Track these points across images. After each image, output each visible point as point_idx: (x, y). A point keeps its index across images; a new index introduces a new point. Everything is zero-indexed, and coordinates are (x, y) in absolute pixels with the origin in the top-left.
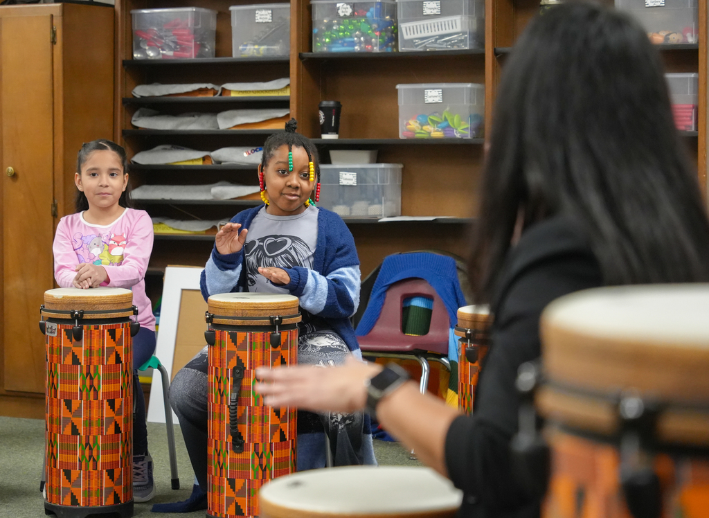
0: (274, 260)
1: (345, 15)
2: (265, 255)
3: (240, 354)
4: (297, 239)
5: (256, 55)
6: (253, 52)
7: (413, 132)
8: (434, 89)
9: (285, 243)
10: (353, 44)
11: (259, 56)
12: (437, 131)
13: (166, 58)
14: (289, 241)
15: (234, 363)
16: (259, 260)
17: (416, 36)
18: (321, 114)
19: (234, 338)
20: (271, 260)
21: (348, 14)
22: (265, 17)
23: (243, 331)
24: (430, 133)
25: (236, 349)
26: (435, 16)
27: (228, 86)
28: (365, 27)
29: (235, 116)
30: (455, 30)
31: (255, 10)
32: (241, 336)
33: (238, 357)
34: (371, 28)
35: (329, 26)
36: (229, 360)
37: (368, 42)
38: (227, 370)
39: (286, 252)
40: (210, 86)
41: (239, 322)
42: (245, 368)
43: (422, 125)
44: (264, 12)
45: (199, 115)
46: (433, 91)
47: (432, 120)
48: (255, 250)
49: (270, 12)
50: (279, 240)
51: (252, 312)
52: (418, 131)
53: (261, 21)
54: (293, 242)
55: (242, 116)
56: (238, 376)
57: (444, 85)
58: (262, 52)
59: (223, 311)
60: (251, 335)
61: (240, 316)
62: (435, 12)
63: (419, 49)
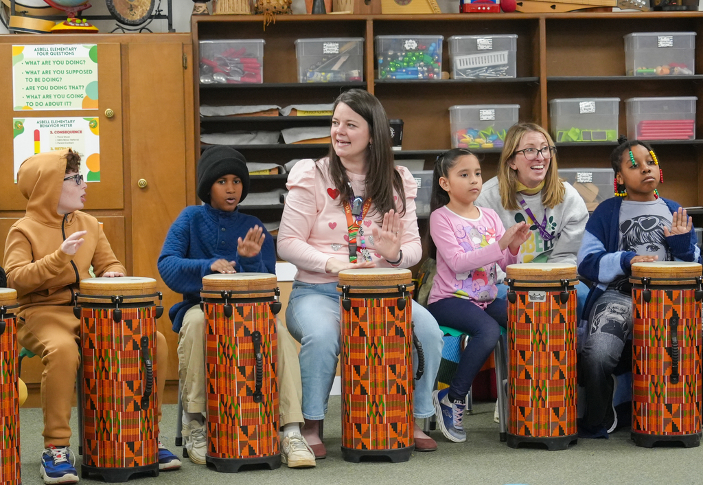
0: (650, 234)
1: (411, 49)
2: (643, 230)
3: (675, 307)
4: (662, 218)
5: (323, 81)
6: (321, 79)
7: (467, 143)
8: (487, 109)
9: (654, 221)
10: (416, 72)
11: (325, 81)
12: (489, 142)
13: (232, 82)
14: (657, 220)
15: (670, 315)
16: (638, 235)
17: (469, 66)
18: (392, 130)
19: (670, 295)
20: (648, 233)
21: (414, 48)
22: (332, 49)
23: (678, 290)
24: (480, 145)
25: (671, 304)
26: (488, 51)
27: (297, 107)
28: (428, 58)
29: (300, 133)
30: (503, 62)
31: (323, 43)
32: (675, 293)
33: (673, 310)
34: (433, 60)
35: (395, 57)
36: (665, 312)
37: (431, 70)
38: (664, 320)
39: (657, 227)
40: (275, 107)
41: (676, 283)
42: (679, 318)
43: (474, 138)
44: (331, 45)
45: (256, 133)
46: (487, 111)
47: (484, 134)
48: (633, 227)
49: (337, 45)
50: (650, 218)
51: (684, 274)
52: (472, 143)
53: (328, 52)
54: (660, 220)
55: (307, 132)
56: (674, 324)
57: (496, 106)
58: (328, 79)
59: (660, 274)
60: (683, 291)
61: (675, 277)
62: (488, 47)
63: (471, 77)
